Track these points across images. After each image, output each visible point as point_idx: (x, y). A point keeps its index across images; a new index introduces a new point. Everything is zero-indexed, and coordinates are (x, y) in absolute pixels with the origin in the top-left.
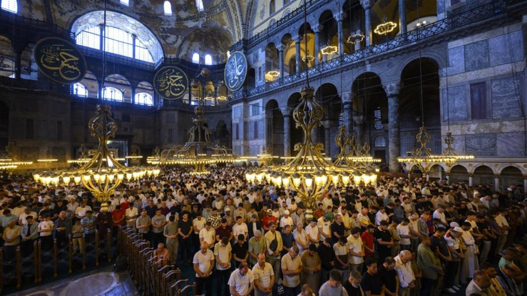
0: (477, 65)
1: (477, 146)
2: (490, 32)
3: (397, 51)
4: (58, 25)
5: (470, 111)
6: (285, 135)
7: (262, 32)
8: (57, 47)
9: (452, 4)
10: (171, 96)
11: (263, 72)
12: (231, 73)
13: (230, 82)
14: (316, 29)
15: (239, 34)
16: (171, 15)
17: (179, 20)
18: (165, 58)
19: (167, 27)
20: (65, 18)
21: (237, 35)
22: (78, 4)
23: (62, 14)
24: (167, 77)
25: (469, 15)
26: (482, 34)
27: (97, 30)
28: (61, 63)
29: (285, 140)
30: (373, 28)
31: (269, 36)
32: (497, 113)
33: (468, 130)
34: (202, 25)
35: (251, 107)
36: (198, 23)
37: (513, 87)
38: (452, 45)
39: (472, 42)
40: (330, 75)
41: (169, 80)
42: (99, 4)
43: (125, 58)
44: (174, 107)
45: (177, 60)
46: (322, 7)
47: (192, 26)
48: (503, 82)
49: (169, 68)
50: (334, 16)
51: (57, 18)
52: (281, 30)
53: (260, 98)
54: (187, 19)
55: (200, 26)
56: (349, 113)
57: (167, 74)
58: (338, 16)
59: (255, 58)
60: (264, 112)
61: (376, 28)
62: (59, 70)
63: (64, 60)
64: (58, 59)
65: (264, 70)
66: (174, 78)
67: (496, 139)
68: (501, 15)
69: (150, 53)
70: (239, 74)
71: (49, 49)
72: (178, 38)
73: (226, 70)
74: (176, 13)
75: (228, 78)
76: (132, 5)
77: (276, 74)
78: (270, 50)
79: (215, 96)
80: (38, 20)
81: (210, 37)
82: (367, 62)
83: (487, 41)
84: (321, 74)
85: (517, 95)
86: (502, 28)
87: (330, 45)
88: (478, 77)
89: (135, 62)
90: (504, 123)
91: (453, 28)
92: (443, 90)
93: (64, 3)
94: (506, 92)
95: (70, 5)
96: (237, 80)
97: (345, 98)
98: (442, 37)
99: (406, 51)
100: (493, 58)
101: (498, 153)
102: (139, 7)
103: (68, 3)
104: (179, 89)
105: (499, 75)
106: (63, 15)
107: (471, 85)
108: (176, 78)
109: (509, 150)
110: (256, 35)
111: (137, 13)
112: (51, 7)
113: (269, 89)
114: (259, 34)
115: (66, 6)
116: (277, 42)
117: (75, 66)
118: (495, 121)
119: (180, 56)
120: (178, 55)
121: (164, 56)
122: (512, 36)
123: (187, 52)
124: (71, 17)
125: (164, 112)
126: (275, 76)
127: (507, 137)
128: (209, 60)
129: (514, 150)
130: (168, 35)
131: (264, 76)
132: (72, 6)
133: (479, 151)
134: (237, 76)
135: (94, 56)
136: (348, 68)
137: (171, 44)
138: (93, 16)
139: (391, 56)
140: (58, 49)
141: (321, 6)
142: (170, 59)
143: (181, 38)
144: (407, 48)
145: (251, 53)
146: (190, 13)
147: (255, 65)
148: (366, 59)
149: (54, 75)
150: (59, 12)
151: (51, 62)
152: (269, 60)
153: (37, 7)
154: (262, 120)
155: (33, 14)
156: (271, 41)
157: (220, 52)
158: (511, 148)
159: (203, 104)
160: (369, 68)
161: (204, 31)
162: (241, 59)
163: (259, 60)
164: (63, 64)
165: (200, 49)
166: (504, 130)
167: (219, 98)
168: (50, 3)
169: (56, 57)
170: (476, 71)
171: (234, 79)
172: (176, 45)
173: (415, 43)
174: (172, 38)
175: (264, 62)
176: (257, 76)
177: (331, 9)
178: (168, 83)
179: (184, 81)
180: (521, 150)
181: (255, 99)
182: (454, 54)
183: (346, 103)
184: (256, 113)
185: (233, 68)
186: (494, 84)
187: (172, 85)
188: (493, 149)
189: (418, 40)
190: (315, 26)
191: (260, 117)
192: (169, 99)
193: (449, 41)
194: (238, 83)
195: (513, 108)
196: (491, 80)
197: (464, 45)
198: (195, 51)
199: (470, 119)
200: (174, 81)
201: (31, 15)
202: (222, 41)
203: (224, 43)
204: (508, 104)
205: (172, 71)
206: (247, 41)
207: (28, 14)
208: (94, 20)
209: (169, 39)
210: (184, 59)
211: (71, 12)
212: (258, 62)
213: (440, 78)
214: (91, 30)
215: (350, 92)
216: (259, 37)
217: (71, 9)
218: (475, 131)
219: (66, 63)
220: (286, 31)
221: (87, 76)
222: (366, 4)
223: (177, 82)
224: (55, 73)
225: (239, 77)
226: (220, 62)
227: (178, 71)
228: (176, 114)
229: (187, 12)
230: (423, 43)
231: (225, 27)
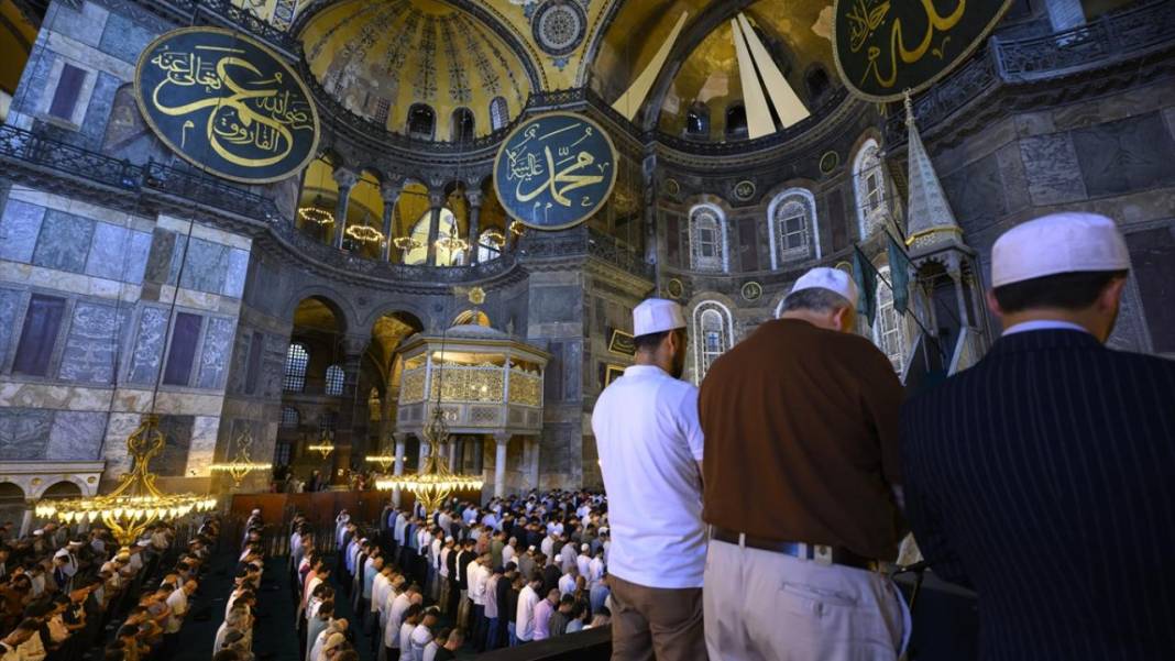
0: (60, 260)
2: (105, 210)
5: (13, 352)
9: (51, 112)
25: (77, 157)
26: (89, 206)
32: (70, 369)
37: (111, 325)
38: (21, 193)
39: (65, 209)
48: (98, 310)
67: (53, 422)
68: (130, 193)
83: (94, 223)
85: (113, 342)
86: (124, 215)
88: (54, 284)
90: (78, 390)
91: (35, 161)
94: (97, 331)
100: (94, 260)
101: (49, 453)
105: (96, 296)
107: (35, 296)
109: (71, 446)
118: (61, 383)
122: (136, 237)
127: (77, 419)
129: (81, 447)
158: (77, 444)
166: (74, 405)
170: (53, 272)
180: (94, 447)
182: (16, 215)
186: (81, 310)
188: (40, 444)
193: (17, 180)
195: (100, 364)
196: (78, 301)
197: (48, 209)
199: (9, 370)
204: (95, 355)
218: (11, 400)
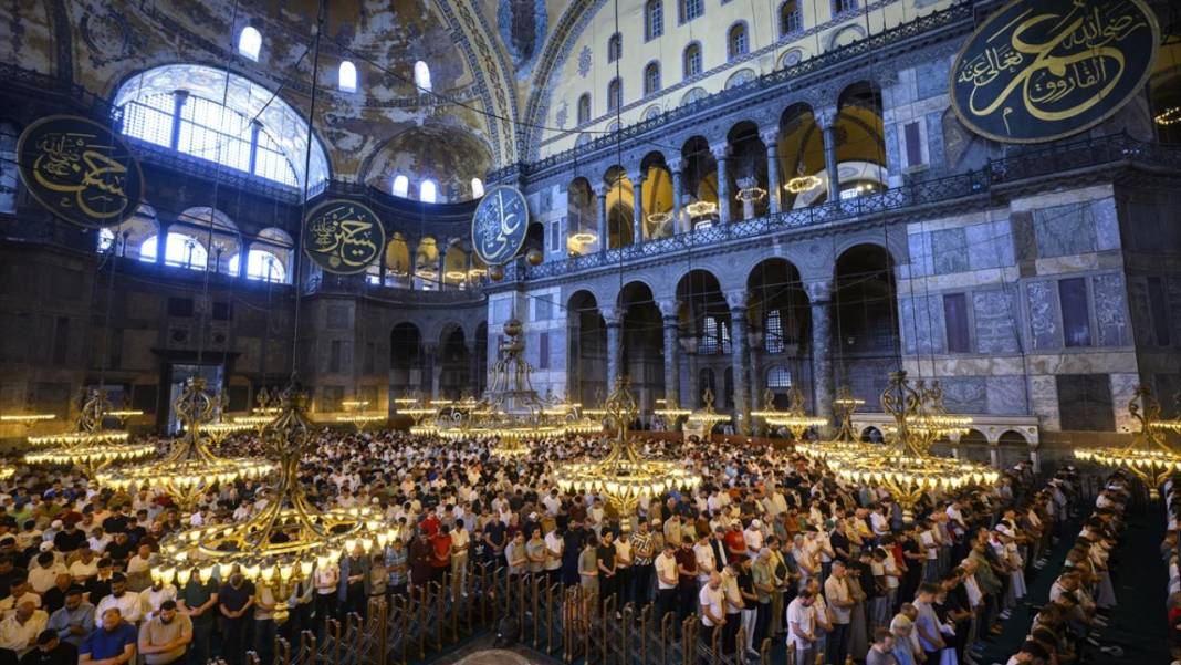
0: (951, 266)
1: (960, 397)
2: (967, 216)
3: (828, 228)
4: (87, 88)
5: (945, 338)
6: (611, 364)
7: (562, 153)
8: (78, 138)
9: (910, 165)
10: (343, 267)
11: (563, 233)
12: (489, 228)
13: (486, 246)
14: (675, 166)
15: (509, 149)
16: (354, 91)
17: (372, 103)
18: (332, 182)
19: (344, 115)
20: (103, 74)
21: (503, 151)
22: (139, 45)
23: (98, 63)
24: (336, 223)
25: (937, 187)
26: (955, 218)
27: (169, 104)
28: (83, 177)
29: (611, 374)
30: (782, 181)
31: (576, 165)
32: (985, 345)
33: (945, 369)
34: (425, 121)
35: (533, 303)
36: (416, 115)
37: (1003, 304)
38: (913, 228)
39: (942, 228)
40: (706, 255)
41: (339, 230)
42: (188, 51)
43: (231, 172)
44: (349, 290)
45: (359, 187)
46: (689, 129)
47: (401, 120)
48: (989, 294)
49: (341, 204)
50: (711, 148)
51: (84, 72)
52: (603, 156)
53: (554, 285)
54: (391, 104)
55: (420, 123)
56: (742, 329)
57: (335, 216)
58: (719, 148)
59: (545, 204)
60: (564, 314)
61: (788, 182)
62: (75, 193)
63: (91, 170)
64: (76, 168)
65: (564, 229)
66: (352, 228)
67: (986, 386)
68: (982, 195)
69: (291, 166)
70: (509, 231)
71: (59, 141)
72: (365, 140)
73: (477, 221)
74: (365, 89)
75: (480, 238)
76: (266, 61)
77: (590, 239)
78: (577, 191)
79: (440, 269)
80: (34, 72)
81: (438, 146)
82: (776, 241)
83: (962, 229)
84: (690, 253)
85: (1009, 318)
86: (982, 214)
87: (704, 200)
88: (953, 285)
89: (255, 183)
90: (996, 360)
91: (914, 204)
92: (903, 301)
93: (105, 40)
94: (994, 312)
95: (119, 46)
96: (502, 243)
97: (735, 301)
98: (898, 215)
99: (843, 230)
100: (973, 257)
101: (990, 408)
102: (282, 66)
103: (117, 41)
104: (361, 252)
105: (984, 285)
106: (100, 67)
107: (945, 297)
108: (357, 227)
109: (1005, 404)
110: (547, 159)
111: (275, 79)
112: (73, 45)
113: (578, 270)
114: (554, 157)
115: (111, 47)
116: (595, 179)
117: (116, 186)
118: (983, 356)
119: (366, 180)
120: (362, 176)
121: (331, 175)
122: (998, 227)
123: (383, 172)
124: (118, 72)
125: (324, 301)
126: (588, 242)
127: (1002, 382)
128: (429, 193)
129: (1011, 404)
130: (345, 131)
131: (565, 243)
132: (124, 48)
133: (963, 404)
134: (504, 235)
135: (155, 163)
136: (739, 248)
137: (348, 152)
138: (167, 73)
139: (817, 236)
140: (80, 143)
141: (686, 127)
142: (345, 183)
143: (374, 141)
144: (844, 226)
145: (536, 191)
146: (400, 93)
147: (543, 216)
148: (773, 235)
149: (62, 204)
150: (91, 58)
151: (60, 173)
152: (574, 209)
153: (36, 42)
154: (558, 331)
155: (21, 55)
156: (582, 175)
157: (457, 178)
158: (1008, 402)
159: (412, 285)
160: (778, 251)
161: (427, 133)
162: (515, 202)
163: (554, 208)
164: (88, 179)
165: (412, 168)
166: (996, 371)
167: (449, 275)
168: (73, 38)
169: (72, 163)
170: (950, 275)
171: (495, 241)
172: (360, 154)
173: (856, 219)
174: (353, 140)
175: (565, 214)
176: (548, 240)
177: (705, 135)
178: (338, 237)
179: (375, 235)
180: (1021, 404)
181: (543, 287)
182: (916, 245)
183: (736, 309)
184: (543, 314)
185: (494, 217)
186: (977, 298)
187: (347, 241)
188: (982, 402)
189: (860, 214)
190: (675, 161)
191: (554, 325)
192: (334, 272)
193: (908, 221)
194: (504, 250)
195: (1007, 337)
196: (973, 292)
197: (932, 233)
198: (400, 172)
199: (946, 351)
200: (351, 233)
201: (15, 59)
202: (463, 156)
203: (468, 160)
204: (999, 330)
205: (346, 211)
206: (527, 166)
207: (10, 53)
208: (167, 81)
209: (345, 140)
210: (374, 185)
211: (118, 60)
212: (552, 213)
213: (897, 281)
214: (152, 102)
215: (745, 290)
216: (554, 164)
217: (119, 54)
218: (955, 371)
219: (94, 177)
220: (613, 160)
221: (141, 209)
222: (770, 138)
223: (359, 236)
224: (66, 199)
225: (509, 237)
226: (454, 199)
227: (362, 212)
228: (352, 307)
229: (391, 90)
230: (869, 221)
231: (477, 132)
